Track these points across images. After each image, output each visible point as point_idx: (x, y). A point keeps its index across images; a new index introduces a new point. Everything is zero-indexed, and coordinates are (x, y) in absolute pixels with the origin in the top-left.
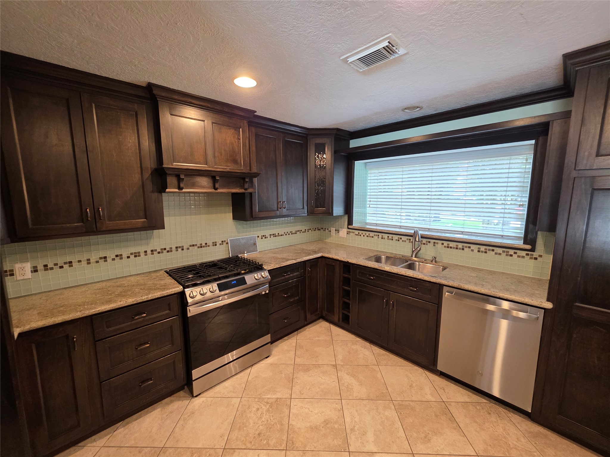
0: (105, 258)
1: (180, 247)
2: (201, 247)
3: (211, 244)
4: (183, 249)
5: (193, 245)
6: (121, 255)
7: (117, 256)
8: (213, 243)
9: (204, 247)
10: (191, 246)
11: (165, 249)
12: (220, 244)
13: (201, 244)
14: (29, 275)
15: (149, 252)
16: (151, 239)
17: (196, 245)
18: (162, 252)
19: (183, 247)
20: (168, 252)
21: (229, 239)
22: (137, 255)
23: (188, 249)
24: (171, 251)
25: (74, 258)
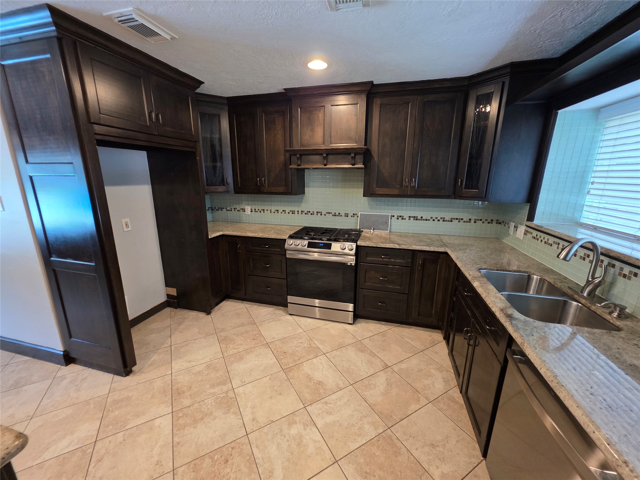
0: (278, 210)
1: (319, 212)
2: (335, 216)
3: (343, 215)
4: (321, 215)
5: (329, 213)
6: (285, 211)
7: (283, 211)
8: (345, 214)
9: (337, 216)
10: (327, 213)
11: (310, 212)
12: (352, 216)
13: (335, 213)
14: (249, 213)
15: (300, 212)
16: (301, 202)
17: (331, 213)
18: (308, 214)
19: (321, 212)
20: (311, 214)
21: (359, 213)
22: (293, 212)
23: (325, 215)
24: (314, 214)
25: (266, 208)
